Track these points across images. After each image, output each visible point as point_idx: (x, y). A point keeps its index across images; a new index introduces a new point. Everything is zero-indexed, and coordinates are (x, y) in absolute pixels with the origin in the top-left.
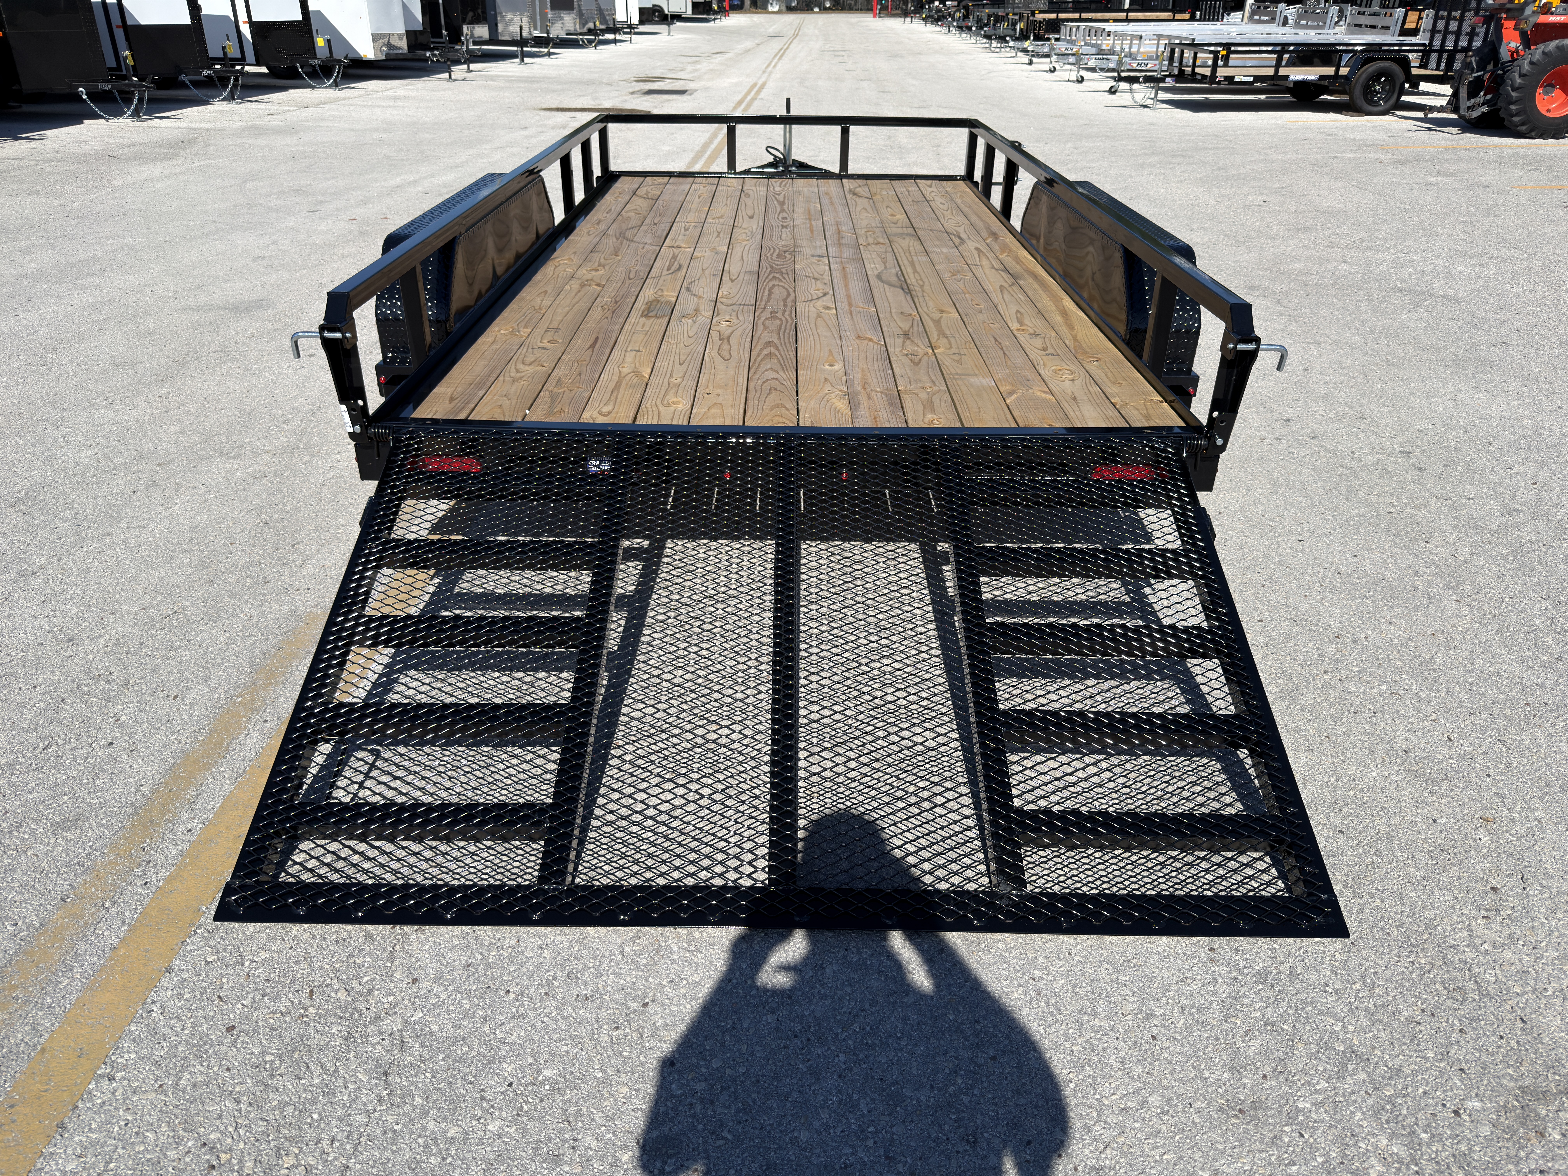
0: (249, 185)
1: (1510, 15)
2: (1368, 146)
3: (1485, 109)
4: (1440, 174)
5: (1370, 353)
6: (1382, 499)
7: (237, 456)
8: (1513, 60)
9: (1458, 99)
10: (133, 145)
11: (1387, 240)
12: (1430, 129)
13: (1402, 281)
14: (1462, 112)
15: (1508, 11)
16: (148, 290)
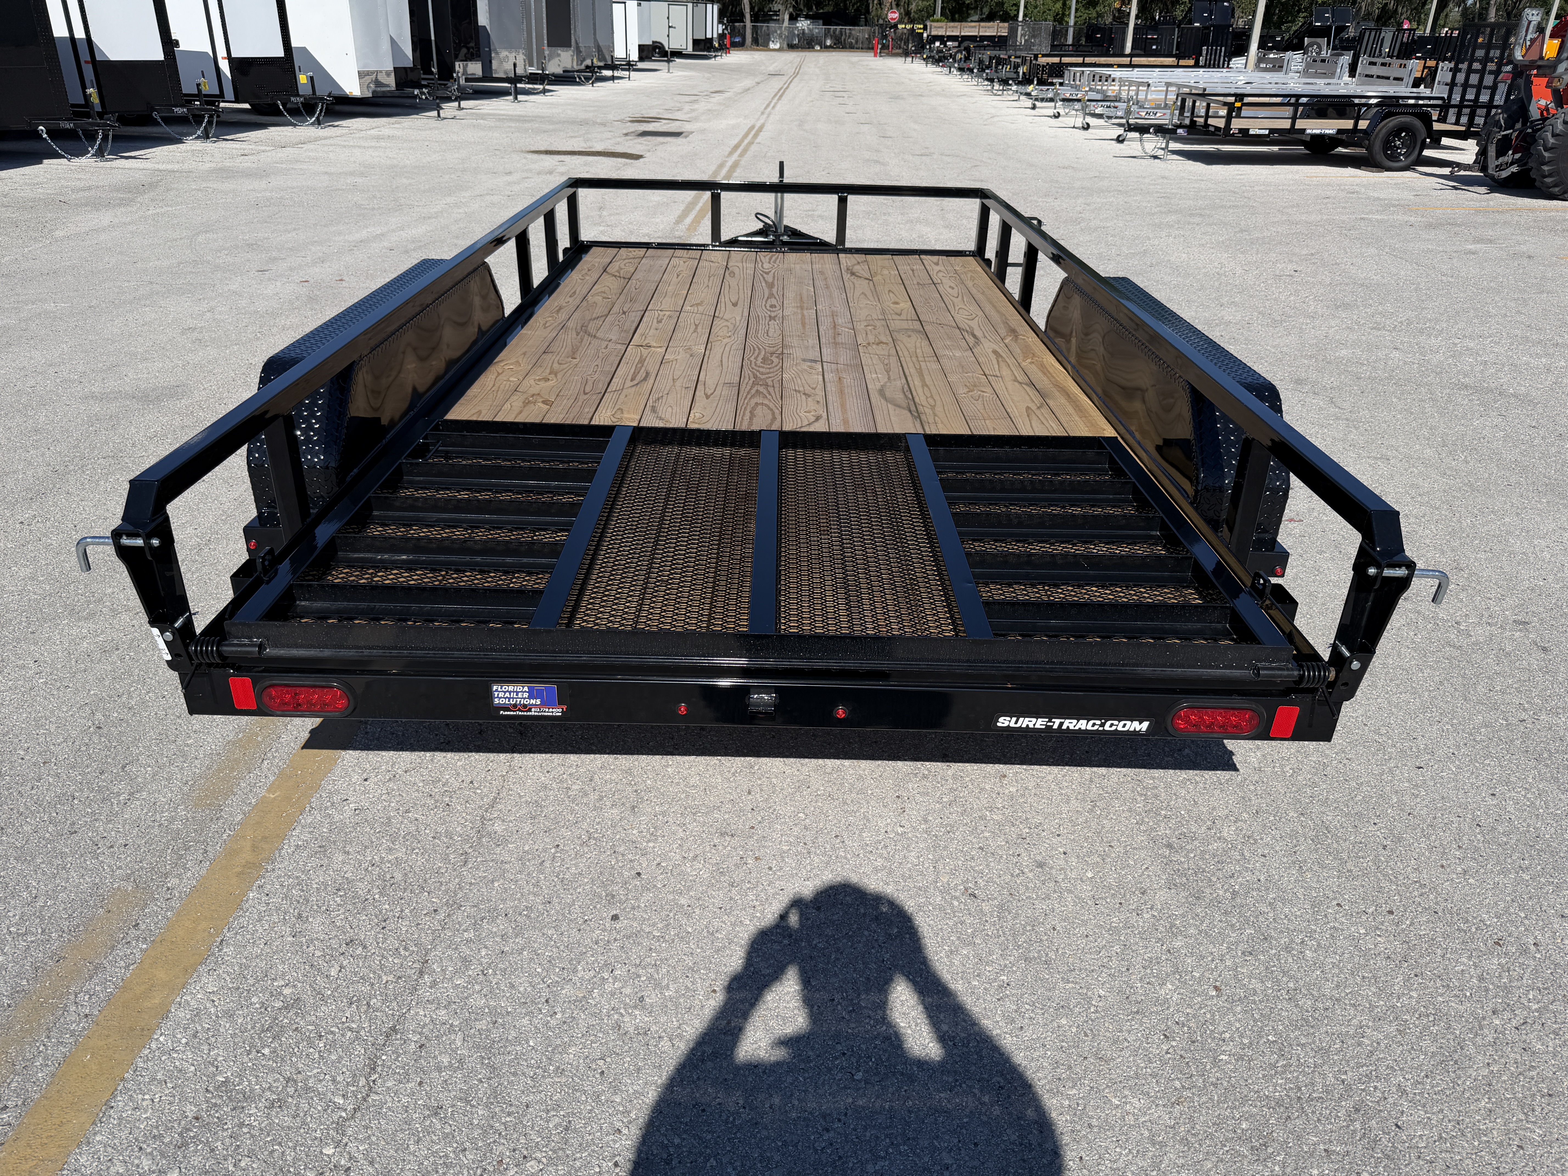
0: (201, 238)
1: (1541, 72)
2: (1394, 206)
3: (1514, 169)
4: (1478, 240)
5: (1449, 473)
6: (1507, 698)
7: (91, 615)
8: (1544, 119)
9: (1486, 158)
10: (89, 188)
11: (1437, 321)
12: (1455, 188)
13: (1466, 376)
14: (1490, 171)
15: (1539, 67)
16: (51, 371)
